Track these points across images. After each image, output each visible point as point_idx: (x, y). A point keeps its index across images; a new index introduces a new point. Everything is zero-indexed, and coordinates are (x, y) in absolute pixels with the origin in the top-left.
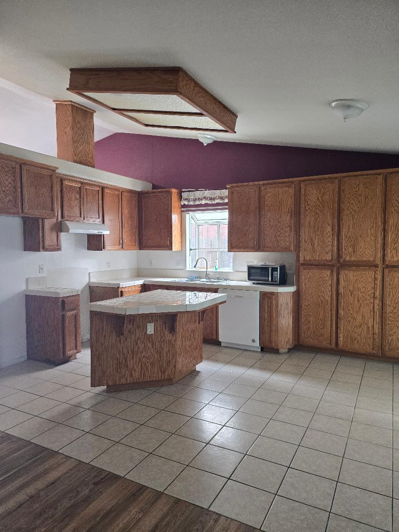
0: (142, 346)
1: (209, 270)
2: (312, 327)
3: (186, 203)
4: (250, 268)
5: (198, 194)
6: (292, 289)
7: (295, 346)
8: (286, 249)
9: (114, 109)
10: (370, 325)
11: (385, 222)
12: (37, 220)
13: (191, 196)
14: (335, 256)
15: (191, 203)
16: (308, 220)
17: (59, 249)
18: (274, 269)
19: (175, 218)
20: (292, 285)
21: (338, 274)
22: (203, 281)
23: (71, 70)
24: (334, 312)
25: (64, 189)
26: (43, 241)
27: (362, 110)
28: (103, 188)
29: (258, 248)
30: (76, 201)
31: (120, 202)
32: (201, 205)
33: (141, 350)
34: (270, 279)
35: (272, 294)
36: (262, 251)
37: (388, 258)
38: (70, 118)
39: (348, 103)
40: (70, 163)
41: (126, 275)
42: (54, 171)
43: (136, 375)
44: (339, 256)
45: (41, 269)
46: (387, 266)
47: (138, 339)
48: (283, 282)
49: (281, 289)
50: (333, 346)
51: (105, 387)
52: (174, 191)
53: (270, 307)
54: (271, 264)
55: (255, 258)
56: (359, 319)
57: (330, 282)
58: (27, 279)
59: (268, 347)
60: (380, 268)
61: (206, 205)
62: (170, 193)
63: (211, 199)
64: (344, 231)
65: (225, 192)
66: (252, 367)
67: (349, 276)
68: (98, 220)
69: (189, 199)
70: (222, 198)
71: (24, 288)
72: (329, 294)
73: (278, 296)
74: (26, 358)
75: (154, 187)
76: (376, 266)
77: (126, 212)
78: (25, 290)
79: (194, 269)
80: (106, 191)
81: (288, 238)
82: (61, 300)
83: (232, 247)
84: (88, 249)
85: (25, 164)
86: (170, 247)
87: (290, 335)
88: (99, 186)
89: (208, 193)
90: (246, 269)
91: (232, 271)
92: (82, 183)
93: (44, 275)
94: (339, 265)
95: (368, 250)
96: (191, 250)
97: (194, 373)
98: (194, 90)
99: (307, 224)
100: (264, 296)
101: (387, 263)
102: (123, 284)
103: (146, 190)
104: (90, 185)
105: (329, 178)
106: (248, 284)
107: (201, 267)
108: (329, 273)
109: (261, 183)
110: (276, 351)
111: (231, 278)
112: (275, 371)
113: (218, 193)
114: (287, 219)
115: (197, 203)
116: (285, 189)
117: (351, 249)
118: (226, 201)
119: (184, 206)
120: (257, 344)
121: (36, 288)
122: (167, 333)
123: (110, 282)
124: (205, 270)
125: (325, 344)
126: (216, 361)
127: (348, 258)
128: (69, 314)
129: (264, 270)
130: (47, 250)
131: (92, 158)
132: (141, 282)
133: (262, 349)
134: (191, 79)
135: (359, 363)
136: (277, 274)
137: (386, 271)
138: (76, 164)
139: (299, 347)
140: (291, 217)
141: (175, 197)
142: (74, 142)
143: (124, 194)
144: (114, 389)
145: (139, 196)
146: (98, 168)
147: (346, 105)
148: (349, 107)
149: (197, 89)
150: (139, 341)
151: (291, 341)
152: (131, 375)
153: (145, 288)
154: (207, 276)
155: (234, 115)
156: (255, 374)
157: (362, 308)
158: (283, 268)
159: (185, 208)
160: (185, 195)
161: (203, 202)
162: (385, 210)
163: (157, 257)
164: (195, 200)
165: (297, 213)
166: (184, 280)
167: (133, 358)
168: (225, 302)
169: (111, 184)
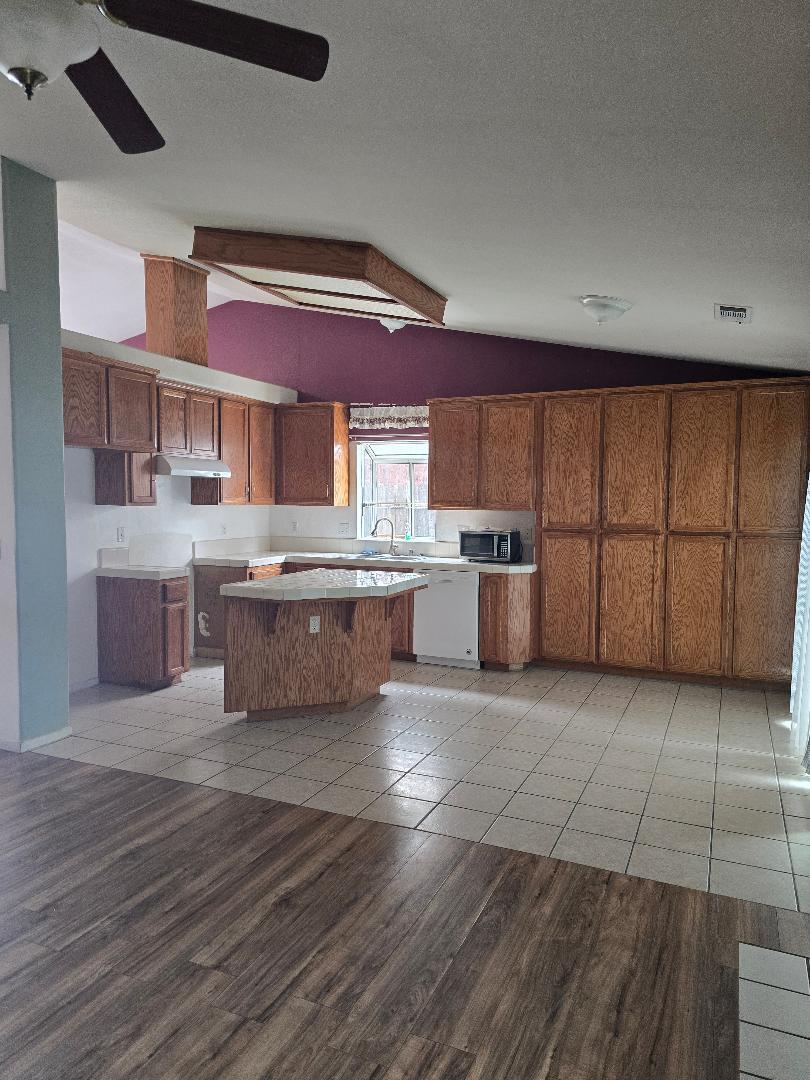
0: (300, 651)
1: (394, 539)
2: (560, 630)
3: (357, 426)
4: (465, 536)
5: (379, 411)
6: (530, 569)
7: (534, 660)
8: (520, 507)
9: (254, 283)
10: (648, 622)
11: (669, 467)
12: (121, 454)
13: (364, 415)
14: (597, 517)
15: (367, 427)
16: (555, 457)
17: (153, 503)
18: (502, 538)
19: (339, 451)
20: (531, 562)
21: (600, 546)
22: (388, 557)
23: (196, 228)
24: (594, 605)
25: (162, 404)
26: (130, 489)
27: (624, 311)
28: (220, 400)
29: (477, 504)
30: (179, 424)
31: (247, 423)
32: (384, 431)
33: (300, 657)
34: (496, 554)
35: (500, 576)
36: (483, 508)
37: (673, 520)
38: (171, 285)
39: (603, 301)
40: (172, 360)
41: (252, 547)
42: (153, 376)
43: (292, 696)
44: (602, 518)
45: (120, 535)
46: (673, 533)
47: (297, 639)
48: (517, 559)
49: (513, 569)
50: (593, 659)
51: (244, 714)
52: (338, 406)
53: (496, 596)
54: (496, 529)
55: (473, 520)
56: (631, 614)
57: (588, 559)
58: (100, 551)
59: (492, 663)
60: (662, 538)
61: (392, 430)
62: (332, 409)
63: (400, 420)
64: (610, 477)
65: (424, 411)
66: (467, 688)
67: (618, 550)
68: (213, 454)
69: (363, 420)
70: (417, 420)
71: (94, 565)
72: (587, 577)
73: (507, 579)
74: (97, 680)
75: (302, 398)
76: (657, 533)
77: (255, 439)
78: (95, 570)
79: (370, 538)
80: (225, 404)
81: (525, 488)
82: (161, 584)
83: (435, 502)
84: (192, 503)
85: (113, 366)
86: (328, 500)
87: (526, 642)
88: (213, 397)
89: (394, 411)
90: (457, 538)
91: (433, 541)
92: (188, 392)
93: (125, 545)
94: (600, 531)
95: (644, 508)
96: (363, 505)
97: (379, 698)
98: (386, 272)
99: (554, 467)
100: (486, 580)
101: (672, 528)
102: (254, 562)
103: (287, 402)
104: (201, 394)
105: (588, 395)
106: (462, 561)
107: (384, 535)
108: (586, 543)
109: (483, 398)
110: (504, 668)
111: (432, 552)
112: (504, 693)
113: (411, 411)
114: (522, 458)
115: (377, 426)
116: (520, 410)
117: (619, 507)
118: (426, 425)
119: (354, 431)
120: (475, 656)
121: (114, 566)
122: (339, 630)
123: (231, 558)
124: (389, 539)
125: (580, 655)
126: (412, 682)
127: (615, 521)
128: (173, 607)
129: (486, 539)
130: (137, 504)
131: (204, 350)
132: (280, 559)
133: (483, 665)
134: (384, 258)
135: (630, 683)
136: (508, 547)
137: (671, 539)
138: (180, 362)
139: (541, 661)
140: (529, 453)
141: (338, 416)
142: (176, 324)
143: (252, 409)
144: (260, 716)
145: (277, 411)
146: (214, 368)
147: (601, 304)
148: (605, 306)
149: (390, 270)
150: (297, 644)
151: (528, 652)
152: (286, 696)
153: (287, 568)
154: (392, 549)
155: (441, 299)
156: (473, 698)
157: (635, 598)
158: (515, 536)
159: (355, 435)
160: (355, 413)
161: (387, 425)
162: (669, 446)
163: (305, 518)
164: (371, 422)
165: (538, 450)
166: (353, 557)
167: (288, 670)
168: (426, 586)
169: (231, 392)
